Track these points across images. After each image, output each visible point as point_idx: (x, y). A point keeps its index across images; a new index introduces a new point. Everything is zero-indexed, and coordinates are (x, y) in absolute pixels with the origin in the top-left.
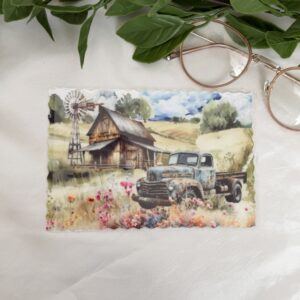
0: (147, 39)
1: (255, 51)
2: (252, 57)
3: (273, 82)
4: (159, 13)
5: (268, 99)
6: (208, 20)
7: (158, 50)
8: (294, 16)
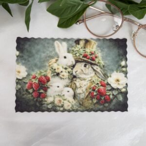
2: (124, 20)
7: (71, 20)
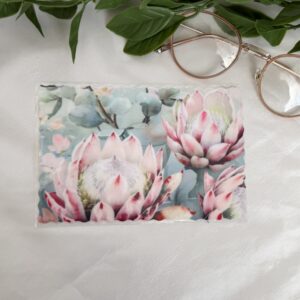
0: (138, 31)
1: (245, 40)
2: (242, 46)
3: (264, 70)
4: (149, 5)
5: (260, 87)
6: (197, 11)
8: (282, 4)
